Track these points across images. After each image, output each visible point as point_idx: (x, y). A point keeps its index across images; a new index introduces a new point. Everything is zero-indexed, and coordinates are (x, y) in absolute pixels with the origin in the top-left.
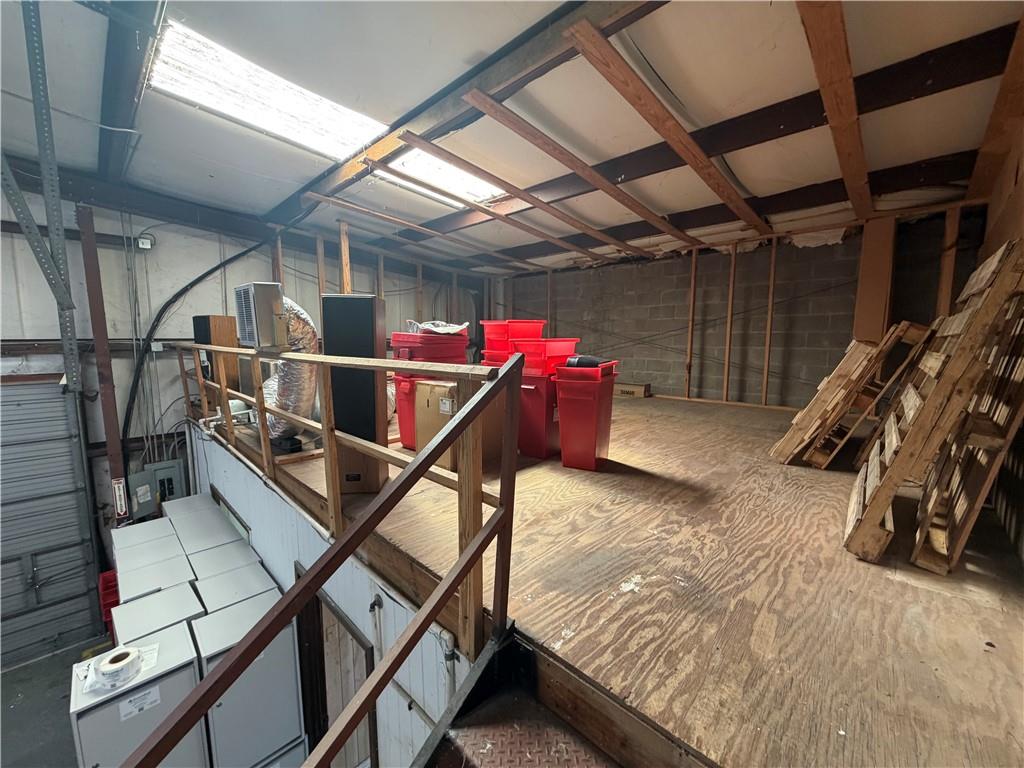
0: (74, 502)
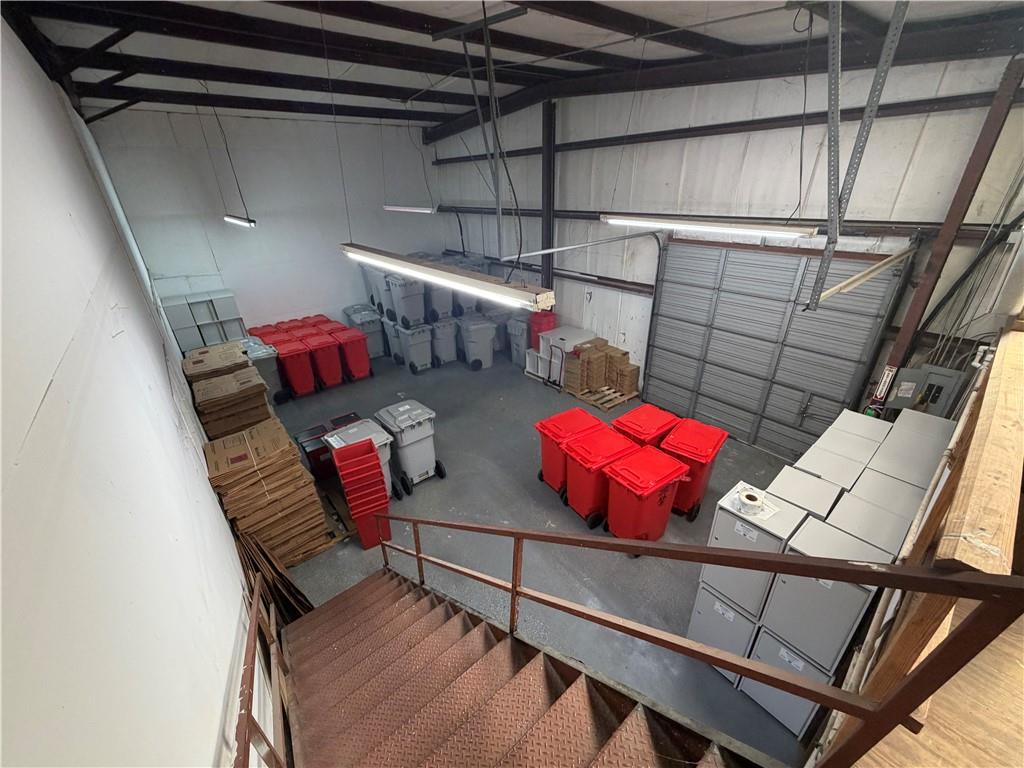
0: (853, 370)
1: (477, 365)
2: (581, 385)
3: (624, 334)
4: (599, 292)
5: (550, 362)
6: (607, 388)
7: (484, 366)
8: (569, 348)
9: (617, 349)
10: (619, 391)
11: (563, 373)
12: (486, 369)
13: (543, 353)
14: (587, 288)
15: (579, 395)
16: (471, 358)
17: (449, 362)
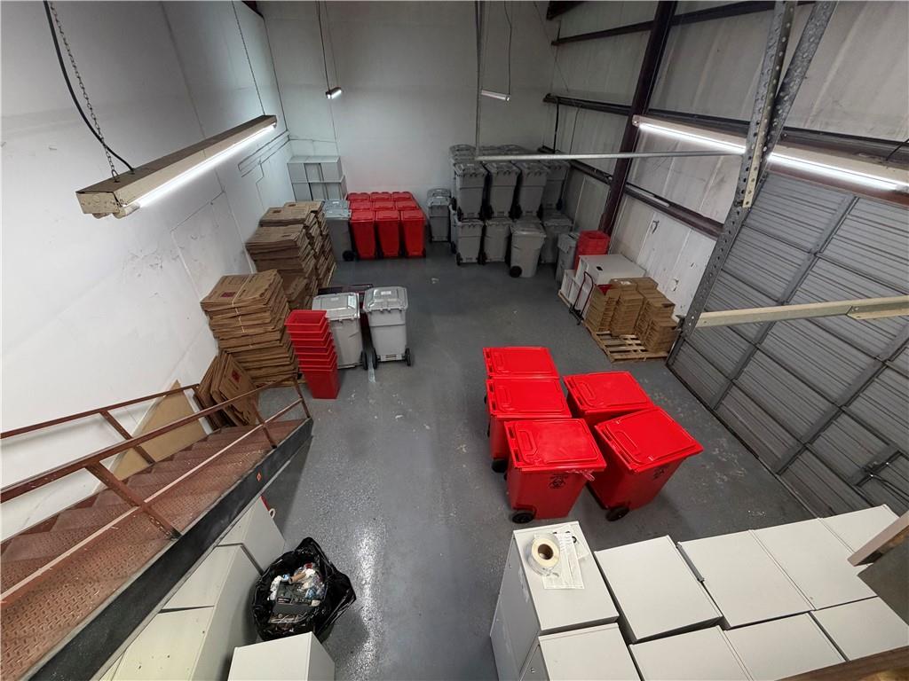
1: (516, 272)
2: (602, 325)
3: (677, 282)
4: (667, 222)
5: (581, 289)
6: (634, 336)
7: (523, 275)
8: (603, 279)
9: (664, 297)
10: (644, 345)
11: (588, 306)
12: (525, 278)
13: (578, 278)
14: (657, 215)
15: (594, 334)
16: (514, 264)
17: (495, 263)
